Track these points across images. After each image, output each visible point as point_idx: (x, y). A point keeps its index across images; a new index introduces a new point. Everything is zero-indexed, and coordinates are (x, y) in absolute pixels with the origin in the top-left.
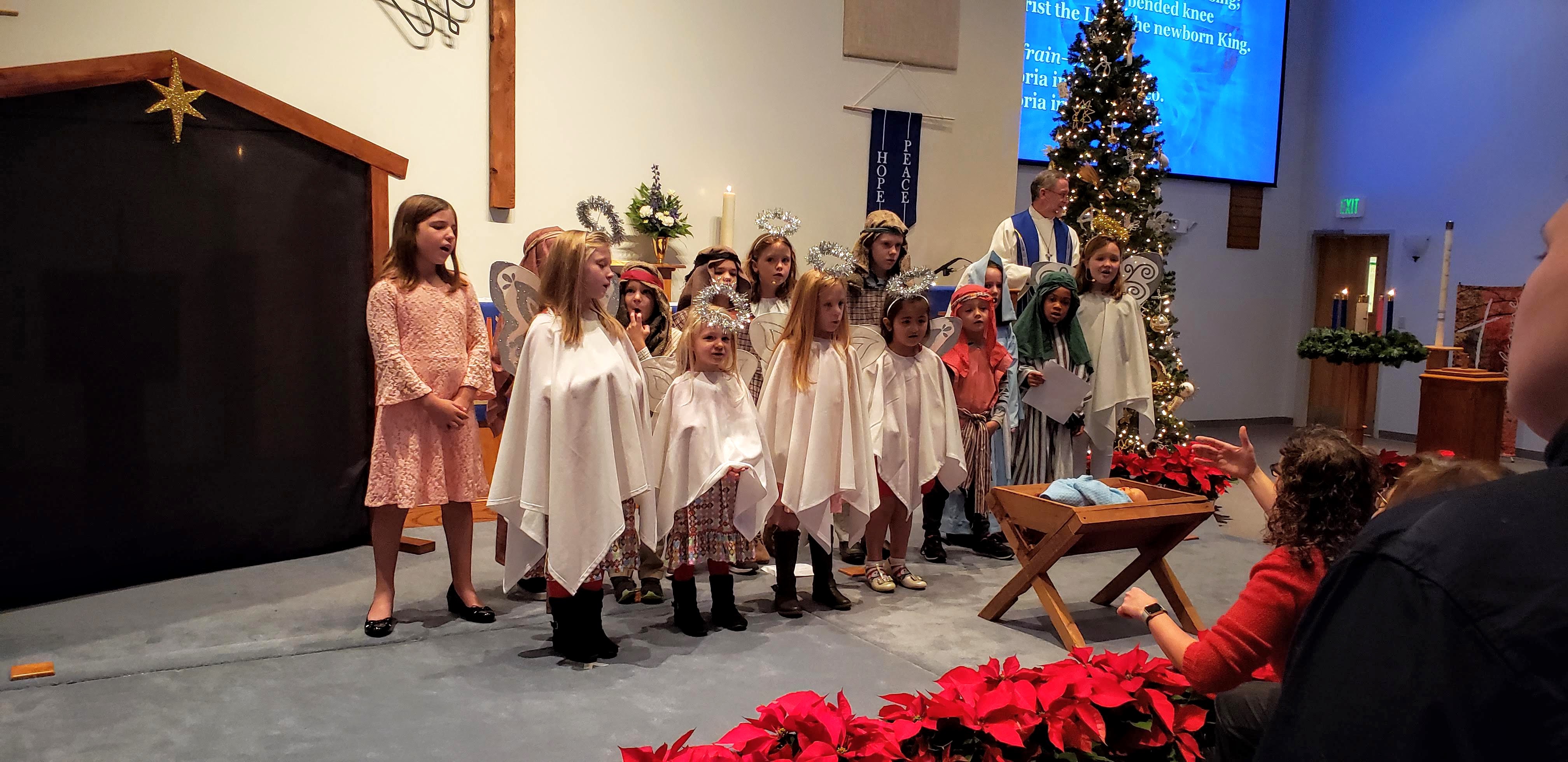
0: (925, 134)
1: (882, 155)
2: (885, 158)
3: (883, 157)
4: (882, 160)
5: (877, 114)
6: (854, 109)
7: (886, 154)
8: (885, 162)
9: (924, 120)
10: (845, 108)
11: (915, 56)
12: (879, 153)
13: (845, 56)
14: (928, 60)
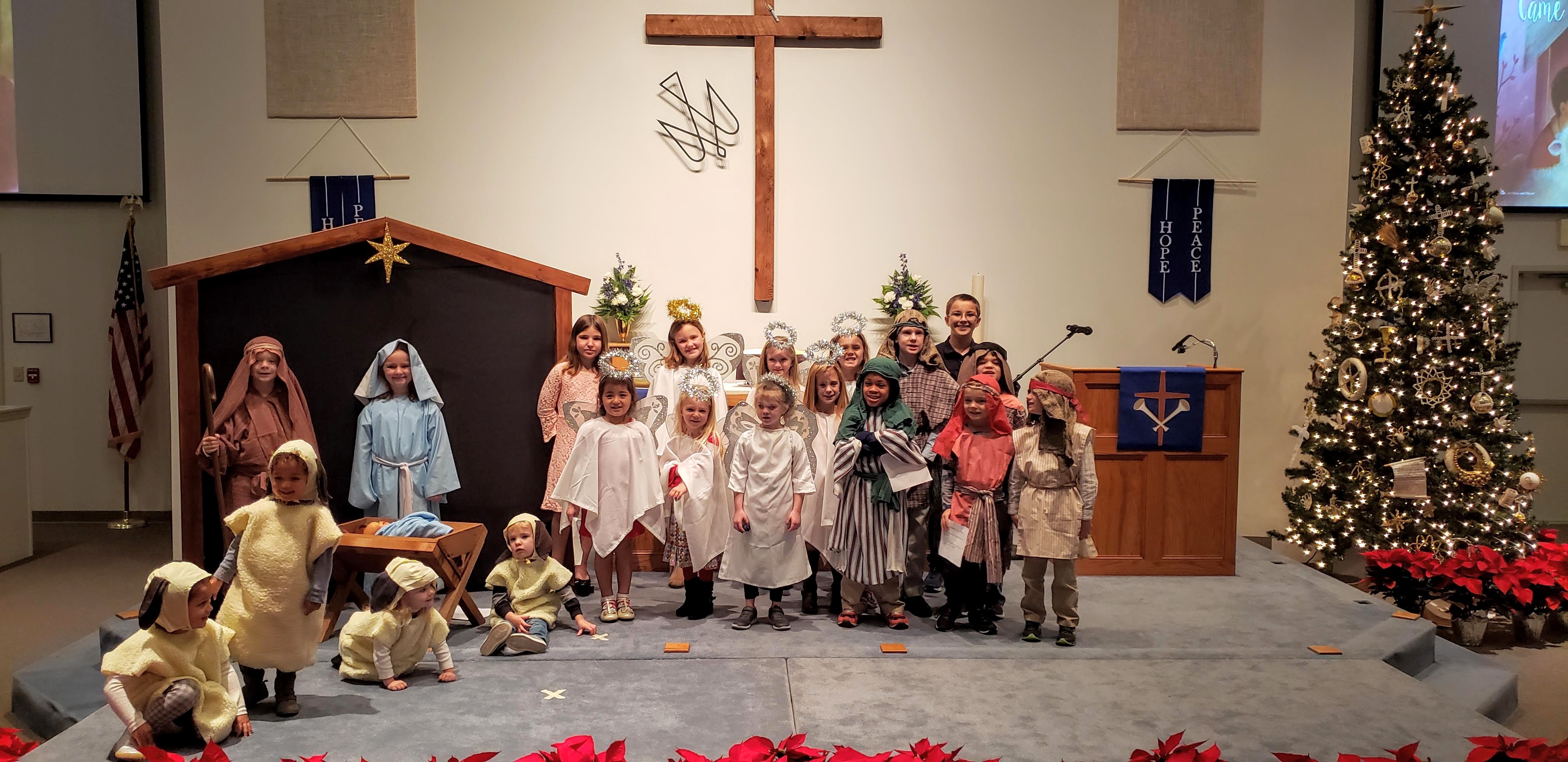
0: (1219, 201)
1: (1166, 224)
2: (1169, 227)
3: (1167, 227)
4: (1166, 230)
5: (1158, 185)
6: (1131, 182)
7: (1170, 223)
8: (1169, 232)
9: (1217, 185)
10: (1120, 181)
11: (1204, 121)
12: (1162, 223)
13: (1119, 130)
14: (1221, 124)
